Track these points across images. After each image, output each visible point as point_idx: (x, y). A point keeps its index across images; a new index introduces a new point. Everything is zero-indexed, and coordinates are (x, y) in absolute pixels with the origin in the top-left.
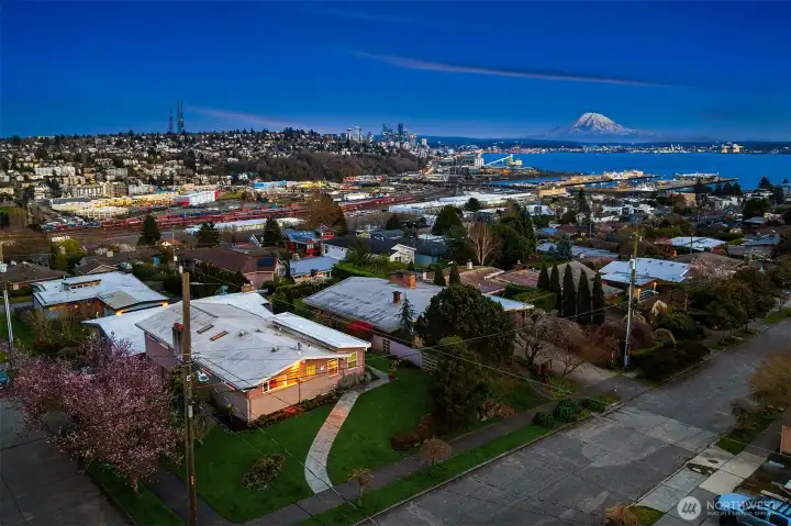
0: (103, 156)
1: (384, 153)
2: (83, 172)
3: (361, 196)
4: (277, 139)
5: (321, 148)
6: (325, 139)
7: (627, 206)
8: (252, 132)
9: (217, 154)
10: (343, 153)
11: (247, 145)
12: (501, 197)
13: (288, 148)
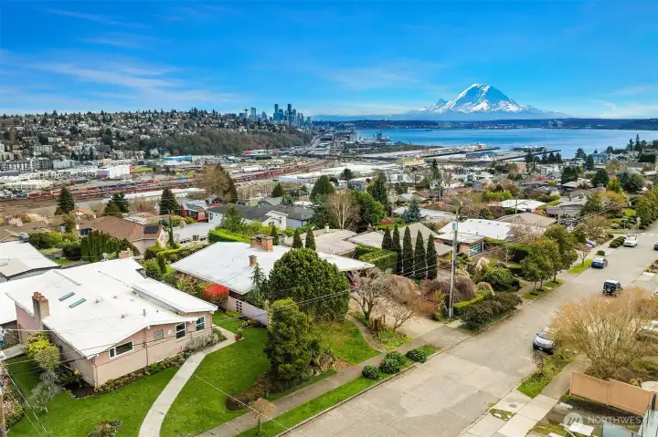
0: (30, 134)
1: (275, 130)
2: (11, 149)
3: (256, 167)
4: (184, 118)
5: (221, 126)
6: (226, 117)
7: (471, 173)
8: (162, 113)
9: (131, 132)
10: (241, 131)
11: (158, 124)
12: (371, 167)
13: (193, 126)
